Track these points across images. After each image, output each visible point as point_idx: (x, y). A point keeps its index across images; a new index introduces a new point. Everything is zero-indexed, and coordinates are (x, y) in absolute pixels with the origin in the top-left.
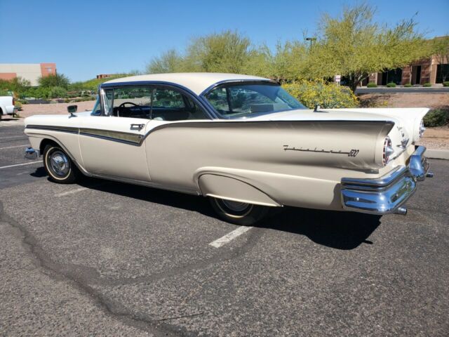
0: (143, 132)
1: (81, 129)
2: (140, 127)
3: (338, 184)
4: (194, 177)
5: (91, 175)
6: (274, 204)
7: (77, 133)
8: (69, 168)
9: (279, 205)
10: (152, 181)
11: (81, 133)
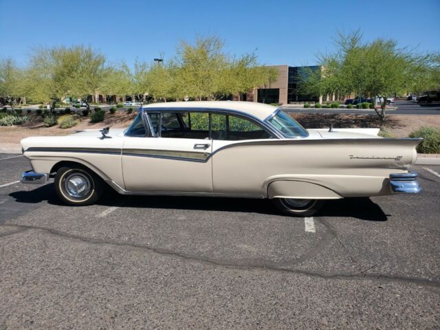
0: (208, 150)
1: (123, 150)
2: (206, 146)
3: (386, 179)
4: (264, 184)
5: (131, 193)
6: (337, 197)
7: (119, 153)
8: (91, 189)
9: (341, 197)
10: (214, 191)
11: (123, 154)
